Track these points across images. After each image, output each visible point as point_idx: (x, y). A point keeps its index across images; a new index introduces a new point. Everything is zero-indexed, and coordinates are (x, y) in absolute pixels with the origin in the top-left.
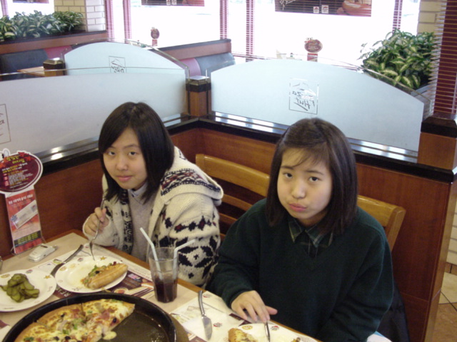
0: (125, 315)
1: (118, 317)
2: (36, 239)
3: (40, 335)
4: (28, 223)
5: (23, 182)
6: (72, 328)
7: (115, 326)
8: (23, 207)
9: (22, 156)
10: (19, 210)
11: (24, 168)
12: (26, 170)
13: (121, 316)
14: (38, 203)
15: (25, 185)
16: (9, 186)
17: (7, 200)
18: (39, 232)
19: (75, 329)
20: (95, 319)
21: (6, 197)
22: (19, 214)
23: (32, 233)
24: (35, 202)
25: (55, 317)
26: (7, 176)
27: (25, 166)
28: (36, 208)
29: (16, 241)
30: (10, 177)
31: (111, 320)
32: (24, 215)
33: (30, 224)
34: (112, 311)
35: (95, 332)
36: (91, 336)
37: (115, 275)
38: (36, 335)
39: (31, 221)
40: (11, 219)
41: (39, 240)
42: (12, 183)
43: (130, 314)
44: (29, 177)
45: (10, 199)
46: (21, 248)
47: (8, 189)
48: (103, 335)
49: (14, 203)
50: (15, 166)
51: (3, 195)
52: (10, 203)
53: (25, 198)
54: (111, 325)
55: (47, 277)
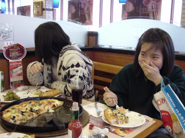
0: (59, 105)
1: (56, 105)
2: (20, 83)
3: (19, 108)
4: (17, 75)
5: (17, 57)
6: (34, 106)
7: (54, 108)
8: (16, 68)
9: (18, 45)
10: (15, 69)
11: (18, 50)
12: (19, 52)
13: (57, 105)
14: (23, 67)
15: (18, 58)
16: (11, 57)
17: (10, 63)
18: (22, 81)
19: (35, 107)
20: (45, 104)
21: (10, 61)
22: (14, 70)
23: (19, 80)
24: (21, 67)
25: (26, 103)
26: (11, 52)
27: (19, 50)
28: (22, 69)
29: (12, 83)
30: (12, 53)
31: (52, 105)
32: (17, 71)
33: (19, 76)
34: (53, 102)
35: (45, 108)
36: (43, 109)
37: (55, 93)
38: (17, 107)
39: (19, 75)
40: (11, 72)
41: (22, 84)
42: (13, 56)
43: (61, 105)
44: (20, 55)
45: (11, 63)
46: (14, 86)
47: (11, 58)
48: (48, 110)
49: (12, 65)
50: (15, 49)
51: (9, 60)
52: (11, 64)
53: (18, 64)
54: (52, 107)
55: (24, 94)
